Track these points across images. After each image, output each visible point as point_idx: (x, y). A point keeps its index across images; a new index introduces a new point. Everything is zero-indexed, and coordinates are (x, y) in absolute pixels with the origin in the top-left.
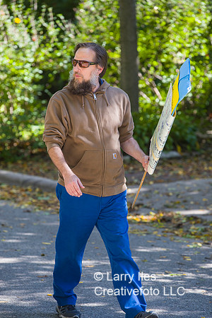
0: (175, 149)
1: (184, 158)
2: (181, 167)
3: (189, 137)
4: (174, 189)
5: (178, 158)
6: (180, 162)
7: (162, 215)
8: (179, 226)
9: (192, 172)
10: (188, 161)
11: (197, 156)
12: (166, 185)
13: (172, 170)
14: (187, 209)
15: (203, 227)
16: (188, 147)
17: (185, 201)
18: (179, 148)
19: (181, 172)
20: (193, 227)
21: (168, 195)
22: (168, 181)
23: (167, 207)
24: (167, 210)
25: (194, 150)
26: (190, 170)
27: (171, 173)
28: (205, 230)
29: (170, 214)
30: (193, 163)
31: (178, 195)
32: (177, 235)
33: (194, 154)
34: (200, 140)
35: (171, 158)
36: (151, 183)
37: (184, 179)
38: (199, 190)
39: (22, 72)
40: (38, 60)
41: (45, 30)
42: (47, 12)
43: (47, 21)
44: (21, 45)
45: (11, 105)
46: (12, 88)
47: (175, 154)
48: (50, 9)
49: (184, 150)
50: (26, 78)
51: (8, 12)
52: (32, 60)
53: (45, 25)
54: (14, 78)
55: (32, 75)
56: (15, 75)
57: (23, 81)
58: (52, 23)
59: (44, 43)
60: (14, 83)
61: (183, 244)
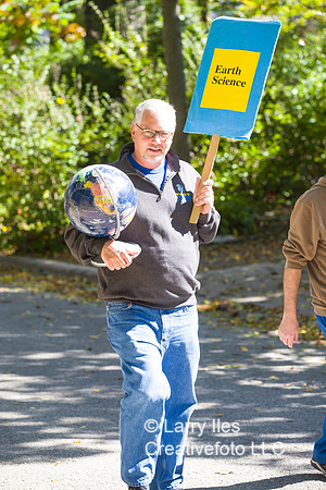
0: (231, 233)
1: (241, 242)
2: (237, 251)
3: (246, 220)
4: (230, 275)
5: (234, 242)
6: (236, 247)
7: (217, 303)
8: (235, 315)
9: (249, 257)
10: (245, 245)
11: (255, 239)
12: (221, 272)
13: (228, 255)
14: (244, 296)
15: (261, 315)
16: (245, 231)
17: (242, 288)
18: (235, 232)
19: (237, 257)
20: (250, 315)
21: (224, 282)
22: (224, 267)
23: (223, 294)
24: (223, 298)
25: (251, 233)
26: (247, 254)
27: (227, 259)
28: (263, 318)
29: (226, 302)
30: (251, 248)
31: (234, 282)
32: (233, 325)
33: (252, 237)
34: (257, 222)
35: (227, 243)
36: (206, 269)
37: (241, 264)
38: (257, 276)
39: (66, 155)
40: (83, 142)
41: (90, 110)
42: (92, 91)
43: (92, 100)
44: (65, 127)
45: (55, 190)
46: (56, 172)
47: (231, 238)
48: (95, 88)
49: (240, 233)
50: (70, 162)
51: (50, 92)
52: (77, 142)
53: (90, 104)
54: (59, 162)
55: (77, 158)
56: (58, 159)
57: (68, 164)
58: (97, 103)
59: (89, 124)
60: (58, 167)
61: (239, 333)
